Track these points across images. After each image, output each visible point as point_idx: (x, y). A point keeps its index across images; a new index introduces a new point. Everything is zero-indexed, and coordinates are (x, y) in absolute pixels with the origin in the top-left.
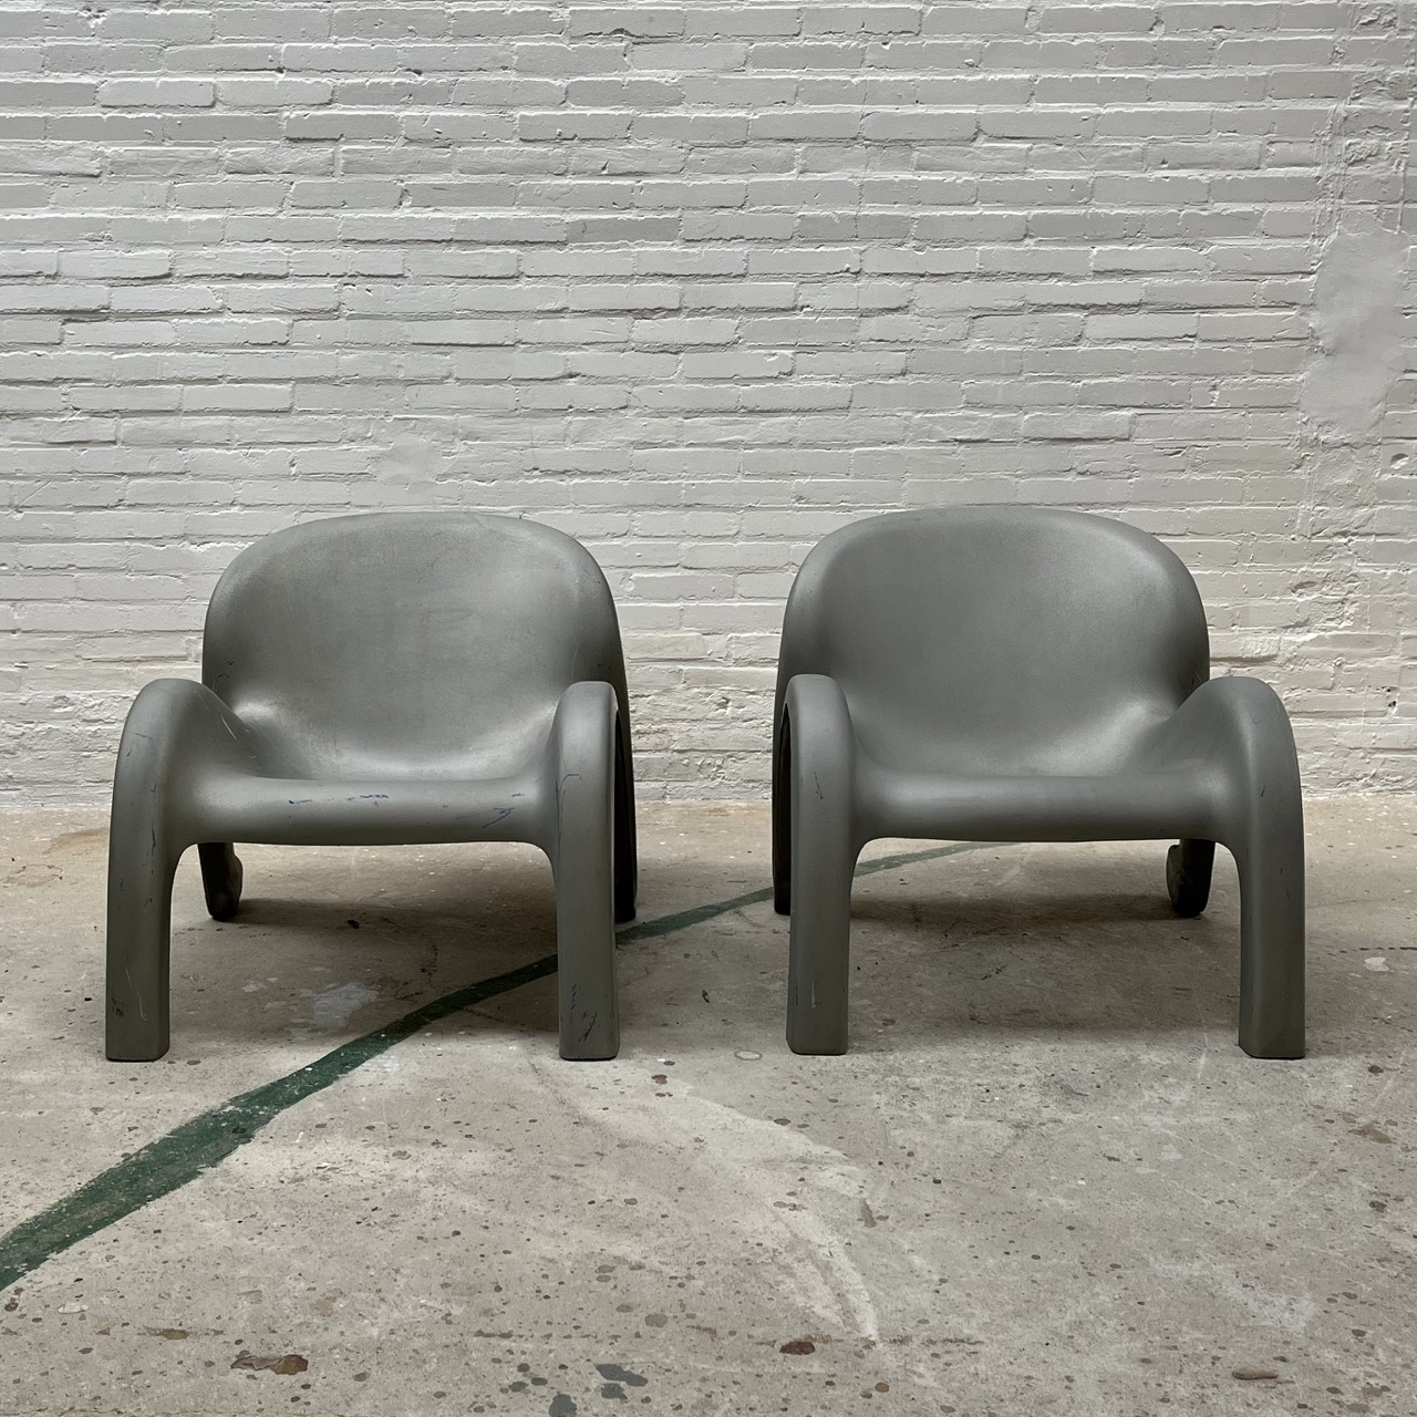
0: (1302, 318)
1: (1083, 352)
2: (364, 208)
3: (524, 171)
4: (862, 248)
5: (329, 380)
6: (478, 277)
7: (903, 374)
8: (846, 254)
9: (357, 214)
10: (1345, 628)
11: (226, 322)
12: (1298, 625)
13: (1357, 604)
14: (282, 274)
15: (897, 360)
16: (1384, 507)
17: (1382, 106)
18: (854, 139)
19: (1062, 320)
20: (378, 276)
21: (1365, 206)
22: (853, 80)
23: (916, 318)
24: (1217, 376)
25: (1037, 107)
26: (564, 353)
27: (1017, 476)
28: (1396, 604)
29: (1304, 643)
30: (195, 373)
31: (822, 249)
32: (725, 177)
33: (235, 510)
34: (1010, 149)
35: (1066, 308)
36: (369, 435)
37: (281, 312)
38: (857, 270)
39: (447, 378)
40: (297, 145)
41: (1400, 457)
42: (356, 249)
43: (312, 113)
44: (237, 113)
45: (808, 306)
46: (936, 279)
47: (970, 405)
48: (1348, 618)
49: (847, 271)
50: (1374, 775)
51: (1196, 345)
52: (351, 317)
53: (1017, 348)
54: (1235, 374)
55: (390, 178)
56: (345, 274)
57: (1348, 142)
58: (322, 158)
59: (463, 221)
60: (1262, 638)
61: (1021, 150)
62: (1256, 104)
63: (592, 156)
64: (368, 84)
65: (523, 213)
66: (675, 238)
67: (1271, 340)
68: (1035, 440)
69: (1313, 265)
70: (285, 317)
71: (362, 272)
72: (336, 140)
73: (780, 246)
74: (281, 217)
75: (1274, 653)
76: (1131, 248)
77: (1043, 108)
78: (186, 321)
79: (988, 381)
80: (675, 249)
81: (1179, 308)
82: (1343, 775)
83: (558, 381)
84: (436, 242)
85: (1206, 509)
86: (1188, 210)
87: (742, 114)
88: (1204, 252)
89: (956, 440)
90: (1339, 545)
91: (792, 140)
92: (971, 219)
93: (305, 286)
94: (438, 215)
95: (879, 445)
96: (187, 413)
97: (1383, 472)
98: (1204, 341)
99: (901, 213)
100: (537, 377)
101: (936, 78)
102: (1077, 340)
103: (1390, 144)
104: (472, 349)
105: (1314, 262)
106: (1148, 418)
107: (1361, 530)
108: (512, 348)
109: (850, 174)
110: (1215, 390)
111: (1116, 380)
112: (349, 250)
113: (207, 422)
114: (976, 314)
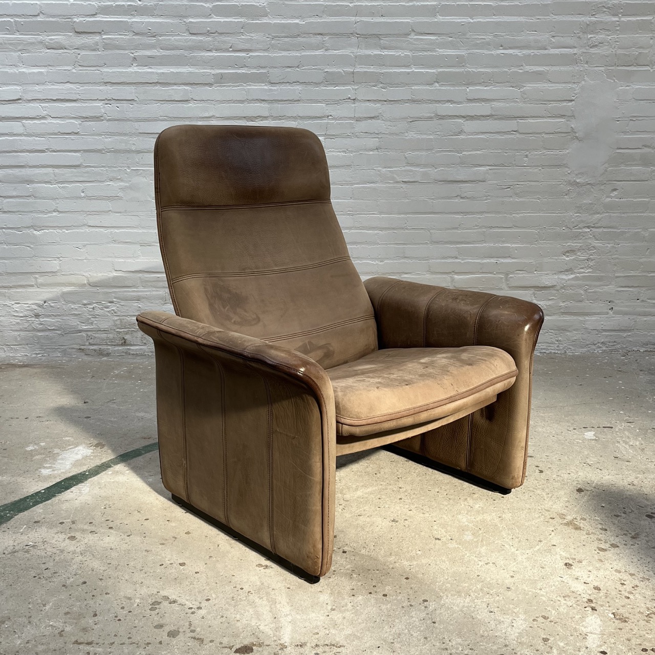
0: (568, 122)
1: (463, 139)
2: (115, 67)
3: (191, 48)
4: (356, 87)
5: (99, 151)
6: (171, 101)
7: (377, 149)
8: (348, 90)
9: (111, 69)
10: (589, 272)
11: (49, 123)
12: (567, 271)
13: (593, 261)
14: (75, 99)
15: (373, 142)
16: (607, 214)
17: (606, 19)
18: (352, 34)
19: (453, 123)
20: (122, 100)
21: (597, 68)
22: (350, 5)
23: (383, 122)
24: (527, 150)
25: (440, 18)
27: (432, 199)
28: (612, 261)
29: (569, 280)
30: (34, 147)
31: (337, 88)
32: (290, 52)
33: (55, 214)
34: (427, 39)
35: (455, 117)
36: (119, 177)
37: (75, 118)
38: (354, 98)
40: (79, 35)
41: (615, 190)
42: (111, 87)
43: (87, 19)
44: (51, 19)
45: (331, 116)
46: (392, 103)
47: (409, 164)
48: (590, 268)
49: (349, 98)
50: (602, 343)
51: (518, 135)
52: (109, 120)
53: (431, 137)
54: (536, 150)
55: (127, 52)
56: (106, 99)
57: (589, 36)
58: (94, 42)
59: (163, 73)
60: (549, 277)
61: (432, 39)
62: (546, 17)
63: (225, 42)
64: (114, 5)
65: (191, 70)
66: (266, 82)
67: (553, 133)
68: (440, 181)
69: (573, 96)
70: (78, 120)
71: (114, 98)
72: (100, 33)
73: (316, 86)
74: (74, 71)
75: (555, 284)
76: (485, 88)
77: (443, 19)
78: (29, 122)
79: (418, 153)
80: (266, 87)
81: (508, 118)
82: (588, 342)
84: (150, 83)
85: (522, 215)
86: (513, 69)
87: (297, 21)
88: (522, 90)
89: (403, 182)
90: (586, 232)
91: (322, 34)
92: (409, 73)
93: (87, 104)
94: (150, 70)
95: (366, 184)
96: (30, 167)
97: (607, 197)
98: (521, 134)
99: (375, 71)
101: (391, 4)
102: (460, 133)
103: (610, 37)
105: (574, 95)
106: (494, 171)
107: (596, 225)
109: (350, 51)
110: (527, 157)
111: (479, 152)
112: (109, 87)
113: (41, 171)
114: (411, 120)
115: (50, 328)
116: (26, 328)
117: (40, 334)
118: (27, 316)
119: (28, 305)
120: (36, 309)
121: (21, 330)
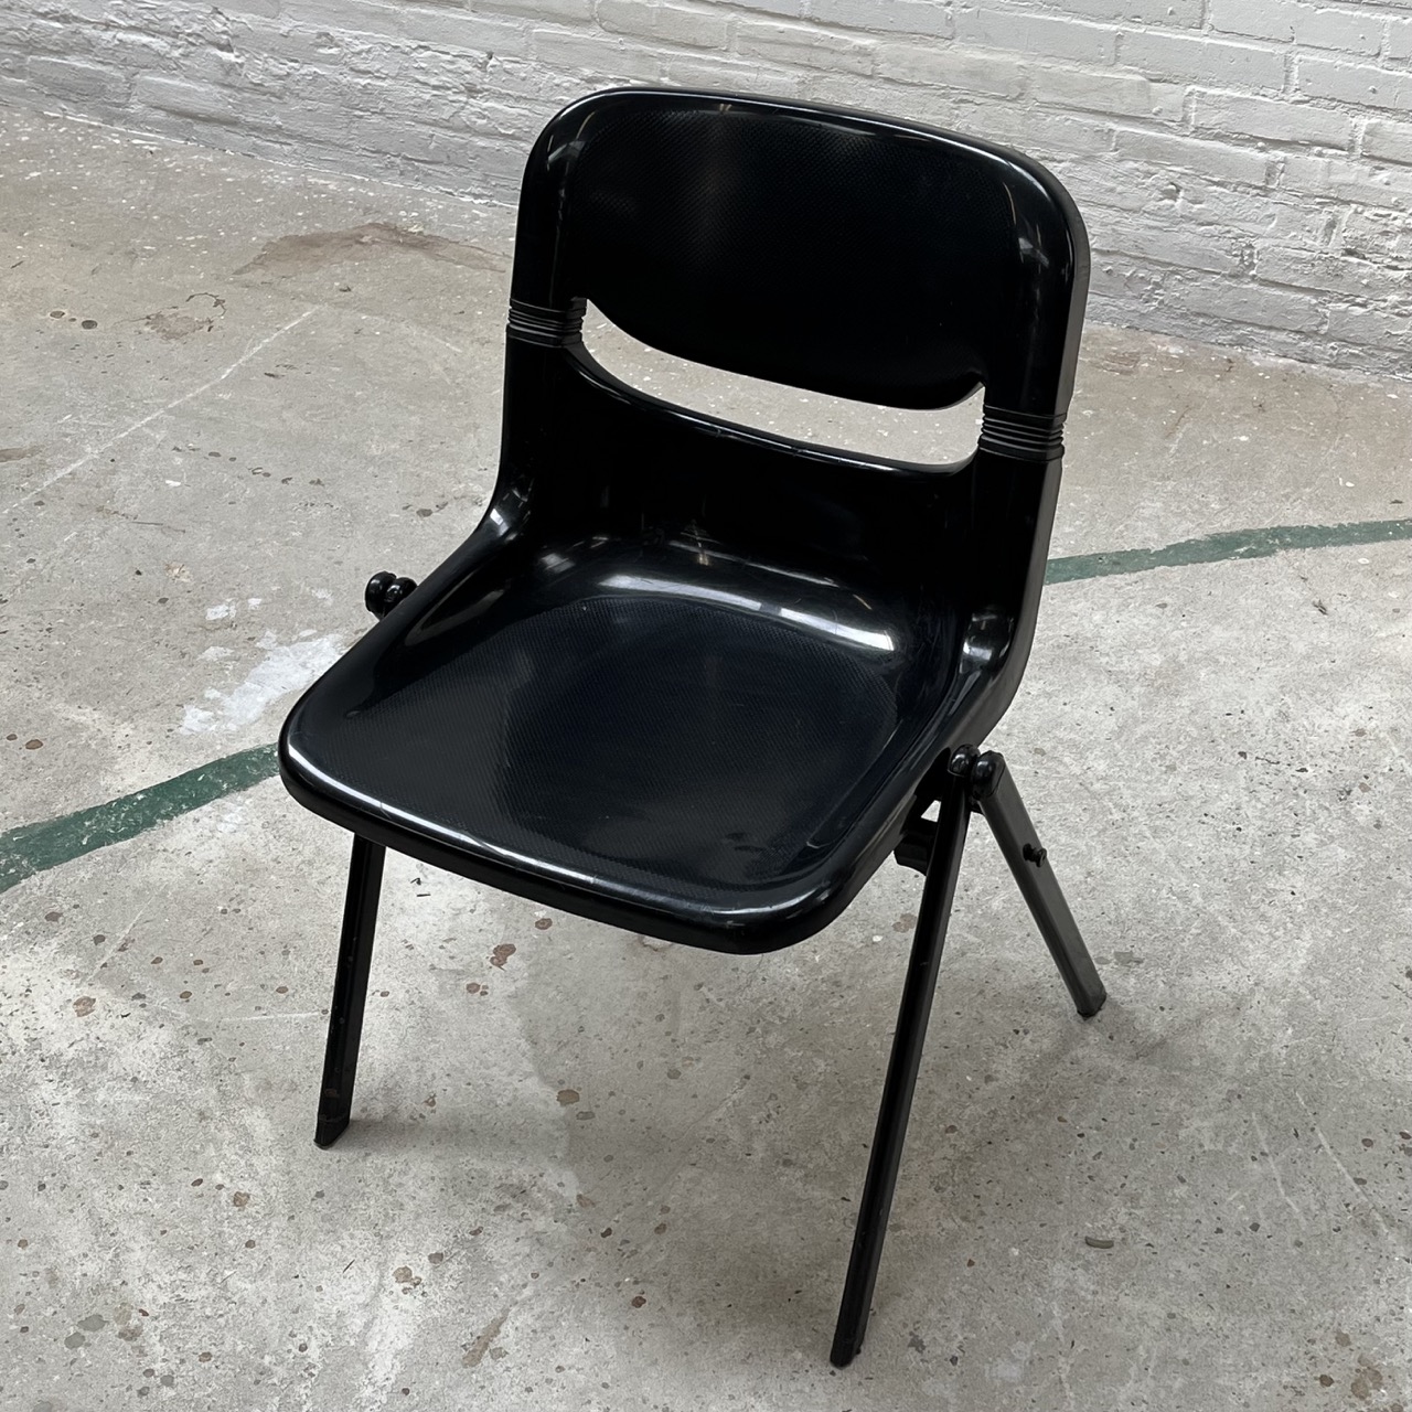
115: (503, 131)
116: (448, 121)
117: (481, 142)
118: (449, 89)
119: (448, 57)
120: (468, 73)
121: (435, 124)
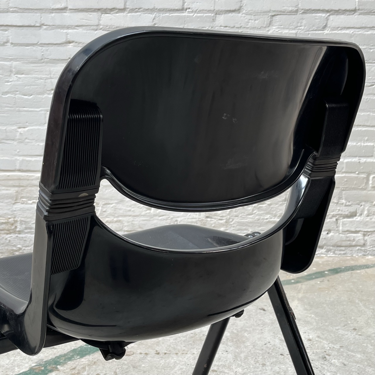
1: (327, 34)
19: (317, 17)
23: (244, 15)
26: (65, 31)
35: (319, 12)
39: (6, 43)
45: (189, 8)
53: (294, 32)
83: (63, 45)
100: (52, 42)
102: (324, 28)
104: (19, 28)
108: (39, 28)
114: (273, 14)
